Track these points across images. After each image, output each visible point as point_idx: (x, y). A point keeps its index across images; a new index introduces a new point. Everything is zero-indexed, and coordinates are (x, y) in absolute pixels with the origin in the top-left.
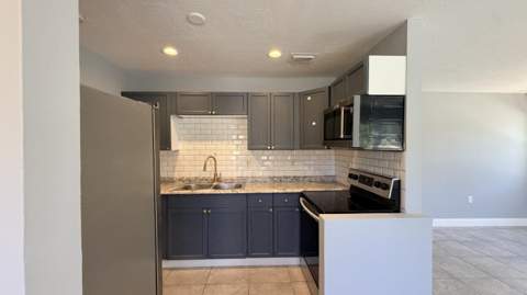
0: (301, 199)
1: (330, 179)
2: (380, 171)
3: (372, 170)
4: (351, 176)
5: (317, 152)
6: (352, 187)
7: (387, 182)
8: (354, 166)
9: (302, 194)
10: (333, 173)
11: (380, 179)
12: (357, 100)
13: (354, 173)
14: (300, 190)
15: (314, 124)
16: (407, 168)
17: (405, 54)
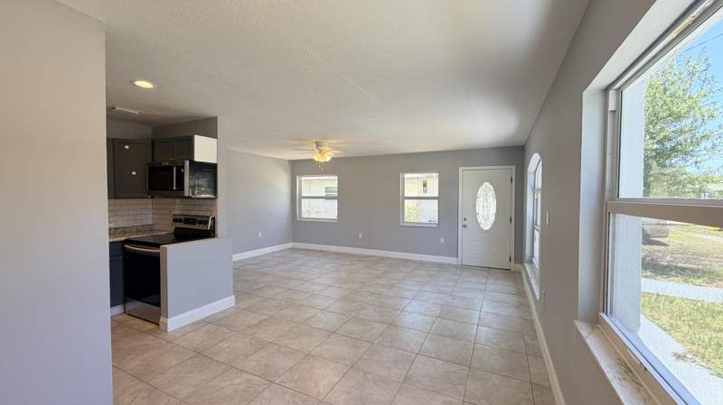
1: (148, 228)
2: (201, 214)
3: (194, 213)
4: (175, 220)
6: (176, 228)
7: (205, 219)
8: (176, 213)
9: (127, 241)
10: (150, 222)
11: (202, 219)
12: (187, 164)
13: (178, 217)
14: (123, 239)
15: (134, 173)
16: (219, 210)
17: (216, 137)
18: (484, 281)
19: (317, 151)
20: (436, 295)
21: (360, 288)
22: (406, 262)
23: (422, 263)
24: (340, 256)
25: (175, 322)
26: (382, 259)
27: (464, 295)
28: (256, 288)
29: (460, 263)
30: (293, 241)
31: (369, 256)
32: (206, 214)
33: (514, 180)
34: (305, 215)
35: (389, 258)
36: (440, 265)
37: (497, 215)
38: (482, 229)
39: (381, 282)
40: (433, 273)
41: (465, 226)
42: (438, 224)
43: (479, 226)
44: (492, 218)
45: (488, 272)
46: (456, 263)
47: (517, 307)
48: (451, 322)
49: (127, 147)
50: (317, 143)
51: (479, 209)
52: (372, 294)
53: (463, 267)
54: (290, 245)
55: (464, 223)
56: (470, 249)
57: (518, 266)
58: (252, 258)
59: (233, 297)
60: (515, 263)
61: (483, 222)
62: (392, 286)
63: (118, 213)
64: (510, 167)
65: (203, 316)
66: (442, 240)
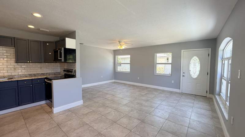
0: (45, 80)
1: (58, 73)
3: (70, 68)
4: (64, 71)
5: (52, 64)
6: (65, 74)
9: (46, 78)
10: (59, 71)
12: (63, 49)
13: (65, 70)
14: (45, 77)
15: (50, 54)
16: (76, 67)
17: (75, 39)
18: (193, 101)
19: (119, 45)
20: (167, 107)
21: (134, 100)
22: (156, 90)
23: (163, 91)
24: (130, 86)
25: (56, 110)
26: (147, 88)
27: (181, 108)
28: (94, 97)
29: (181, 92)
30: (115, 79)
31: (141, 87)
32: (72, 68)
33: (210, 55)
34: (119, 70)
35: (149, 88)
36: (171, 92)
37: (201, 71)
38: (192, 77)
39: (144, 98)
40: (168, 96)
41: (184, 76)
42: (171, 75)
43: (191, 76)
44: (198, 73)
45: (195, 97)
46: (179, 92)
47: (211, 119)
48: (174, 123)
49: (48, 44)
50: (119, 41)
51: (191, 68)
52: (138, 103)
53: (182, 94)
54: (114, 81)
55: (184, 74)
56: (186, 86)
57: (211, 96)
58: (98, 85)
59: (82, 101)
60: (209, 94)
61: (193, 75)
62: (147, 101)
63: (47, 68)
64: (208, 49)
65: (69, 108)
66: (173, 82)
